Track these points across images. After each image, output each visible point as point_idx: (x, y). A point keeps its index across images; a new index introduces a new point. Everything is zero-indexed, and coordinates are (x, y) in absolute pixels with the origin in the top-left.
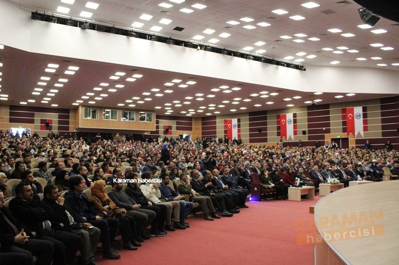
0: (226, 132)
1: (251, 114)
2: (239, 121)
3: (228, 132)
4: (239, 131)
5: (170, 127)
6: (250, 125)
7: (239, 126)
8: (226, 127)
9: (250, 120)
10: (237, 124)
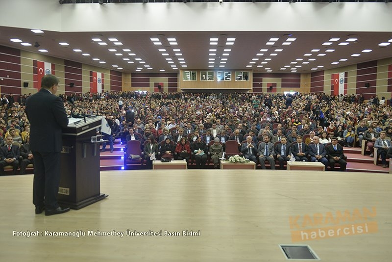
0: (332, 88)
1: (359, 66)
2: (346, 75)
3: (335, 87)
4: (346, 87)
5: (275, 85)
6: (358, 79)
7: (346, 80)
8: (333, 82)
9: (358, 73)
10: (344, 78)
